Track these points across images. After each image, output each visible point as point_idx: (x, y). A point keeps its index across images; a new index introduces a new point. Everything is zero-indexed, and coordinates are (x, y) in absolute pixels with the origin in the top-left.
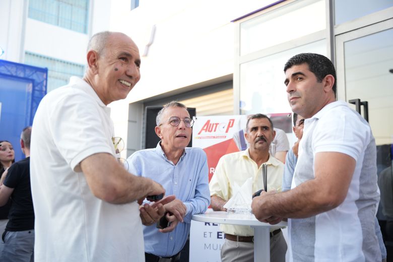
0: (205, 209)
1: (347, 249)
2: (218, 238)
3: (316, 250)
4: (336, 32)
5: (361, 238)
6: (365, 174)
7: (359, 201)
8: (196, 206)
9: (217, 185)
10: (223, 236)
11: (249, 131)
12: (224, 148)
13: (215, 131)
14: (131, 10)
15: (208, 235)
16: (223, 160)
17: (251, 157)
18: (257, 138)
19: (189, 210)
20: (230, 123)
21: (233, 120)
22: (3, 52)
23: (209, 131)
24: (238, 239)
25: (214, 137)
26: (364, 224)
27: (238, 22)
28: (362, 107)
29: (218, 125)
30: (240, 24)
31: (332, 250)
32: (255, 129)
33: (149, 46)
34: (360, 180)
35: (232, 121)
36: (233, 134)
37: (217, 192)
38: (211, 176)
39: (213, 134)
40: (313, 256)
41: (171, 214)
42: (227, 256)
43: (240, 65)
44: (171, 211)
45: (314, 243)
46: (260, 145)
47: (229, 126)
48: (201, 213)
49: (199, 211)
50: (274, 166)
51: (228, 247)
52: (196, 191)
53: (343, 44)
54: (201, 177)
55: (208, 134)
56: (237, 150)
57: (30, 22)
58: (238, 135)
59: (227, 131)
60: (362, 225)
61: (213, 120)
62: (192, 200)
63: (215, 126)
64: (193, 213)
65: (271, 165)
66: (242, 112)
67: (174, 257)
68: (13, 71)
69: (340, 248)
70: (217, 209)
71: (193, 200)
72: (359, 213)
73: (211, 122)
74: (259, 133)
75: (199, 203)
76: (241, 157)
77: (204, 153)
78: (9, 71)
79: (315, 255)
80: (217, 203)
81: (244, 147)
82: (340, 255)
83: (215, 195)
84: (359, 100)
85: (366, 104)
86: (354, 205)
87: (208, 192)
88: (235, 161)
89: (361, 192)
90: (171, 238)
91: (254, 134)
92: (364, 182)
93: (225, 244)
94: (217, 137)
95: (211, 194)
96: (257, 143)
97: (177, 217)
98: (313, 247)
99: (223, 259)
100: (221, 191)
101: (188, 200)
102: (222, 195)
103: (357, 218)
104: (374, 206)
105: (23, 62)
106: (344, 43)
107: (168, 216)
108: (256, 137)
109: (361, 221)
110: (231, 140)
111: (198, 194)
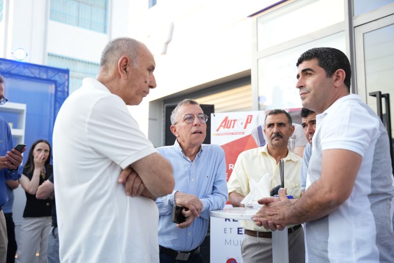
0: (223, 206)
1: (360, 244)
2: (238, 233)
3: (329, 245)
4: (355, 23)
5: (375, 233)
6: (376, 168)
7: (371, 196)
8: (212, 201)
9: (236, 181)
10: (243, 232)
11: (266, 127)
12: (242, 144)
13: (233, 127)
14: (149, 7)
15: (228, 231)
16: (241, 157)
17: (270, 153)
18: (273, 135)
20: (248, 118)
21: (251, 116)
22: (27, 55)
23: (227, 127)
24: (258, 235)
25: (232, 134)
26: (378, 219)
27: (255, 17)
28: (383, 99)
29: (236, 122)
30: (257, 18)
31: (345, 245)
32: (271, 125)
33: (167, 43)
34: (372, 175)
35: (250, 117)
36: (251, 130)
37: (236, 188)
38: (229, 172)
39: (231, 130)
40: (327, 251)
41: (187, 209)
42: (247, 252)
43: (258, 60)
44: (187, 206)
45: (328, 238)
46: (276, 142)
47: (247, 122)
48: (219, 209)
49: (216, 207)
50: (293, 162)
51: (248, 243)
52: (214, 188)
53: (362, 35)
54: (218, 173)
55: (226, 130)
56: (255, 146)
57: (52, 24)
58: (257, 131)
59: (245, 128)
60: (375, 219)
61: (232, 116)
62: (209, 196)
63: (233, 122)
64: (210, 209)
65: (290, 160)
66: (261, 108)
67: (192, 252)
68: (36, 73)
69: (353, 243)
70: (236, 205)
71: (210, 196)
72: (372, 206)
73: (229, 119)
74: (275, 129)
75: (216, 199)
76: (260, 154)
77: (222, 150)
78: (32, 73)
79: (329, 249)
80: (235, 199)
81: (262, 143)
82: (353, 250)
83: (234, 192)
84: (380, 92)
85: (387, 97)
86: (367, 199)
87: (226, 189)
88: (254, 158)
89: (372, 186)
90: (189, 234)
91: (270, 131)
92: (375, 176)
93: (245, 240)
94: (236, 133)
95: (229, 191)
96: (274, 140)
97: (192, 211)
98: (327, 242)
99: (244, 254)
100: (240, 187)
101: (205, 196)
102: (241, 191)
103: (370, 213)
104: (389, 200)
105: (46, 64)
106: (363, 34)
107: (184, 211)
108: (272, 133)
109: (374, 216)
110: (249, 136)
111: (215, 191)
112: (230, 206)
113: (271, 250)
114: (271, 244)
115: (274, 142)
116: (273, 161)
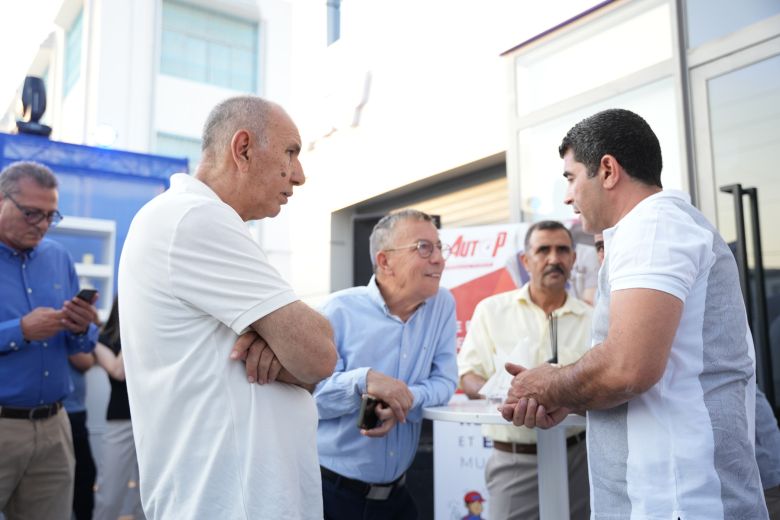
0: (448, 398)
1: (684, 468)
2: (485, 446)
3: (629, 470)
4: (692, 60)
5: (712, 446)
6: (713, 323)
7: (705, 375)
8: (430, 393)
9: (473, 353)
11: (532, 252)
12: (491, 284)
13: (473, 254)
14: (329, 44)
15: (466, 441)
16: (482, 308)
17: (534, 300)
18: (549, 268)
19: (417, 400)
20: (499, 239)
21: (505, 234)
22: (117, 136)
23: (462, 255)
24: (514, 448)
25: (471, 266)
26: (719, 420)
27: (512, 56)
28: (746, 199)
29: (478, 245)
30: (516, 59)
31: (658, 470)
32: (544, 250)
33: (360, 107)
34: (704, 336)
35: (502, 236)
36: (505, 258)
39: (468, 260)
40: (625, 482)
41: (385, 405)
42: (496, 479)
43: (518, 133)
44: (386, 400)
45: (626, 458)
47: (497, 245)
48: (440, 405)
49: (435, 402)
50: (576, 315)
51: (498, 464)
52: (433, 367)
53: (704, 83)
54: (443, 340)
55: (460, 260)
57: (164, 81)
58: (515, 259)
59: (494, 255)
60: (712, 421)
61: (469, 235)
62: (424, 382)
63: (472, 246)
64: (424, 406)
65: (571, 313)
66: (526, 218)
68: (132, 166)
69: (672, 466)
70: (474, 396)
71: (427, 382)
72: (708, 395)
73: (465, 240)
74: (552, 258)
75: (436, 389)
76: (515, 302)
77: (451, 297)
78: (125, 167)
79: (628, 479)
80: (471, 384)
81: (525, 279)
82: (672, 479)
83: (471, 373)
84: (739, 186)
85: (753, 193)
86: (697, 383)
87: (455, 369)
88: (505, 310)
89: (706, 357)
91: (542, 259)
92: (711, 338)
93: (492, 459)
94: (477, 266)
95: (461, 372)
96: (548, 277)
97: (395, 411)
98: (625, 465)
99: (490, 484)
100: (481, 365)
101: (418, 383)
102: (483, 371)
103: (704, 409)
104: (740, 383)
105: (155, 150)
106: (707, 81)
107: (379, 409)
108: (547, 264)
109: (711, 414)
110: (502, 271)
111: (435, 372)
112: (463, 398)
113: (535, 478)
114: (534, 466)
115: (548, 280)
116: (539, 315)
